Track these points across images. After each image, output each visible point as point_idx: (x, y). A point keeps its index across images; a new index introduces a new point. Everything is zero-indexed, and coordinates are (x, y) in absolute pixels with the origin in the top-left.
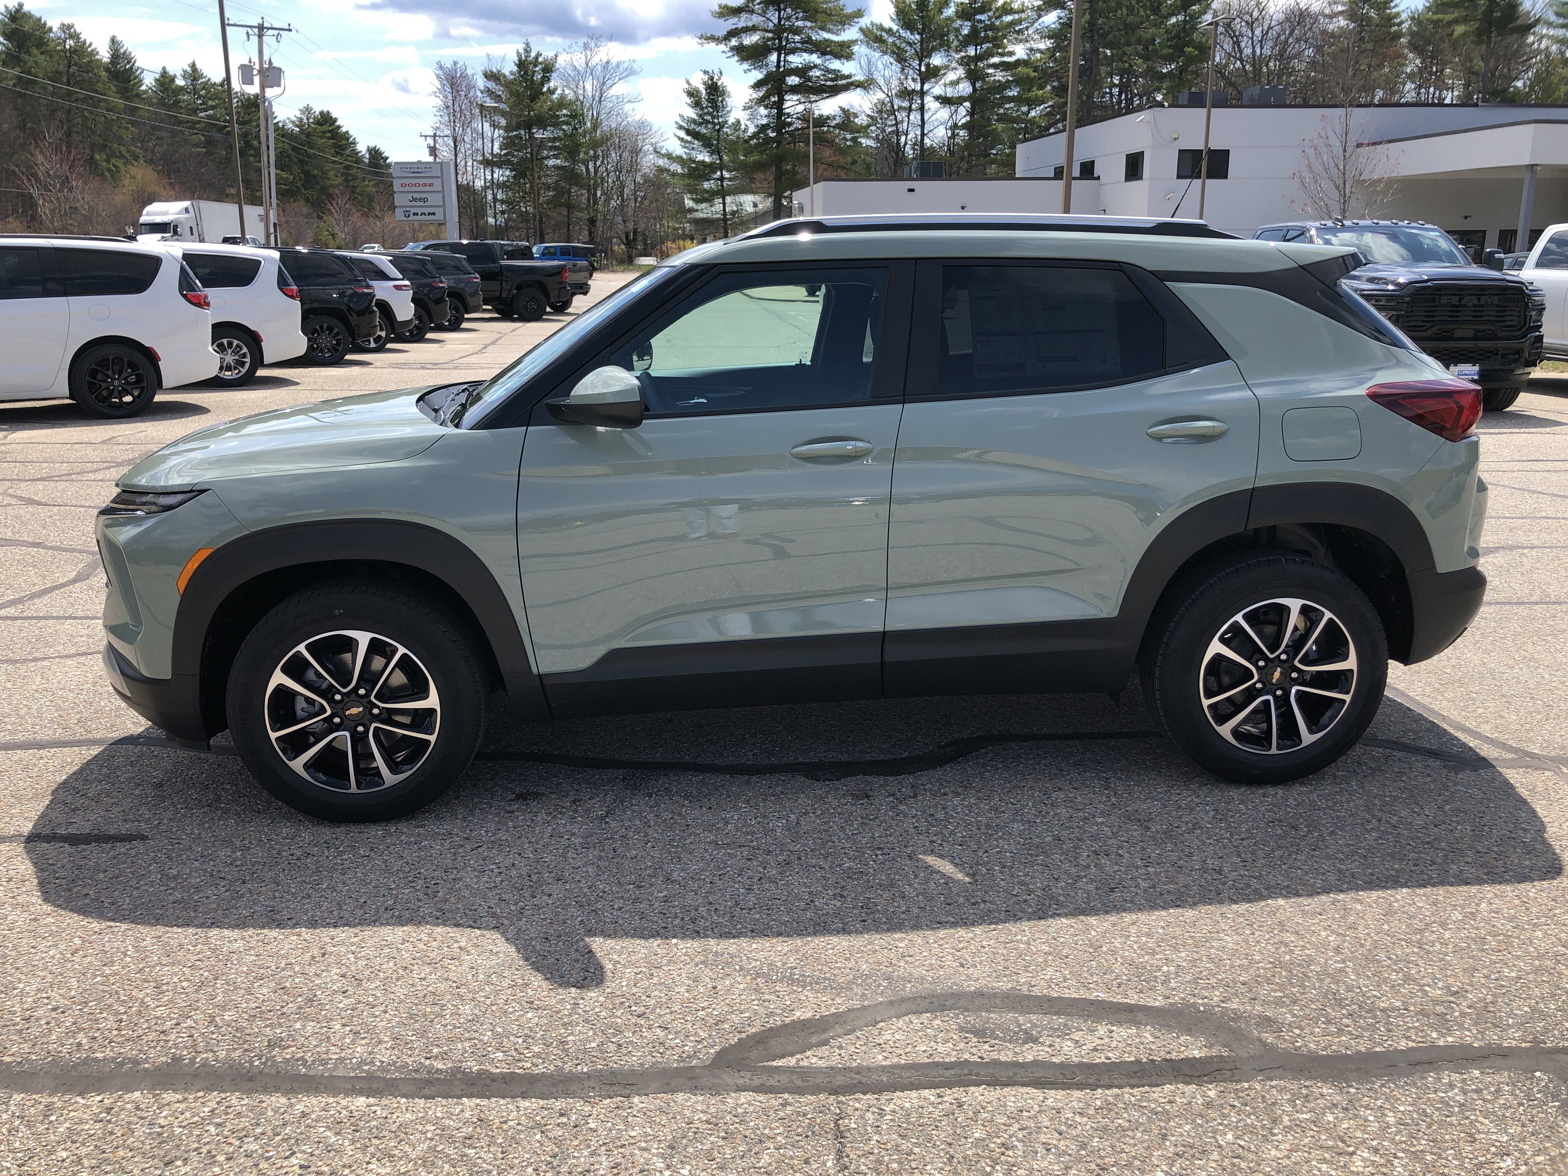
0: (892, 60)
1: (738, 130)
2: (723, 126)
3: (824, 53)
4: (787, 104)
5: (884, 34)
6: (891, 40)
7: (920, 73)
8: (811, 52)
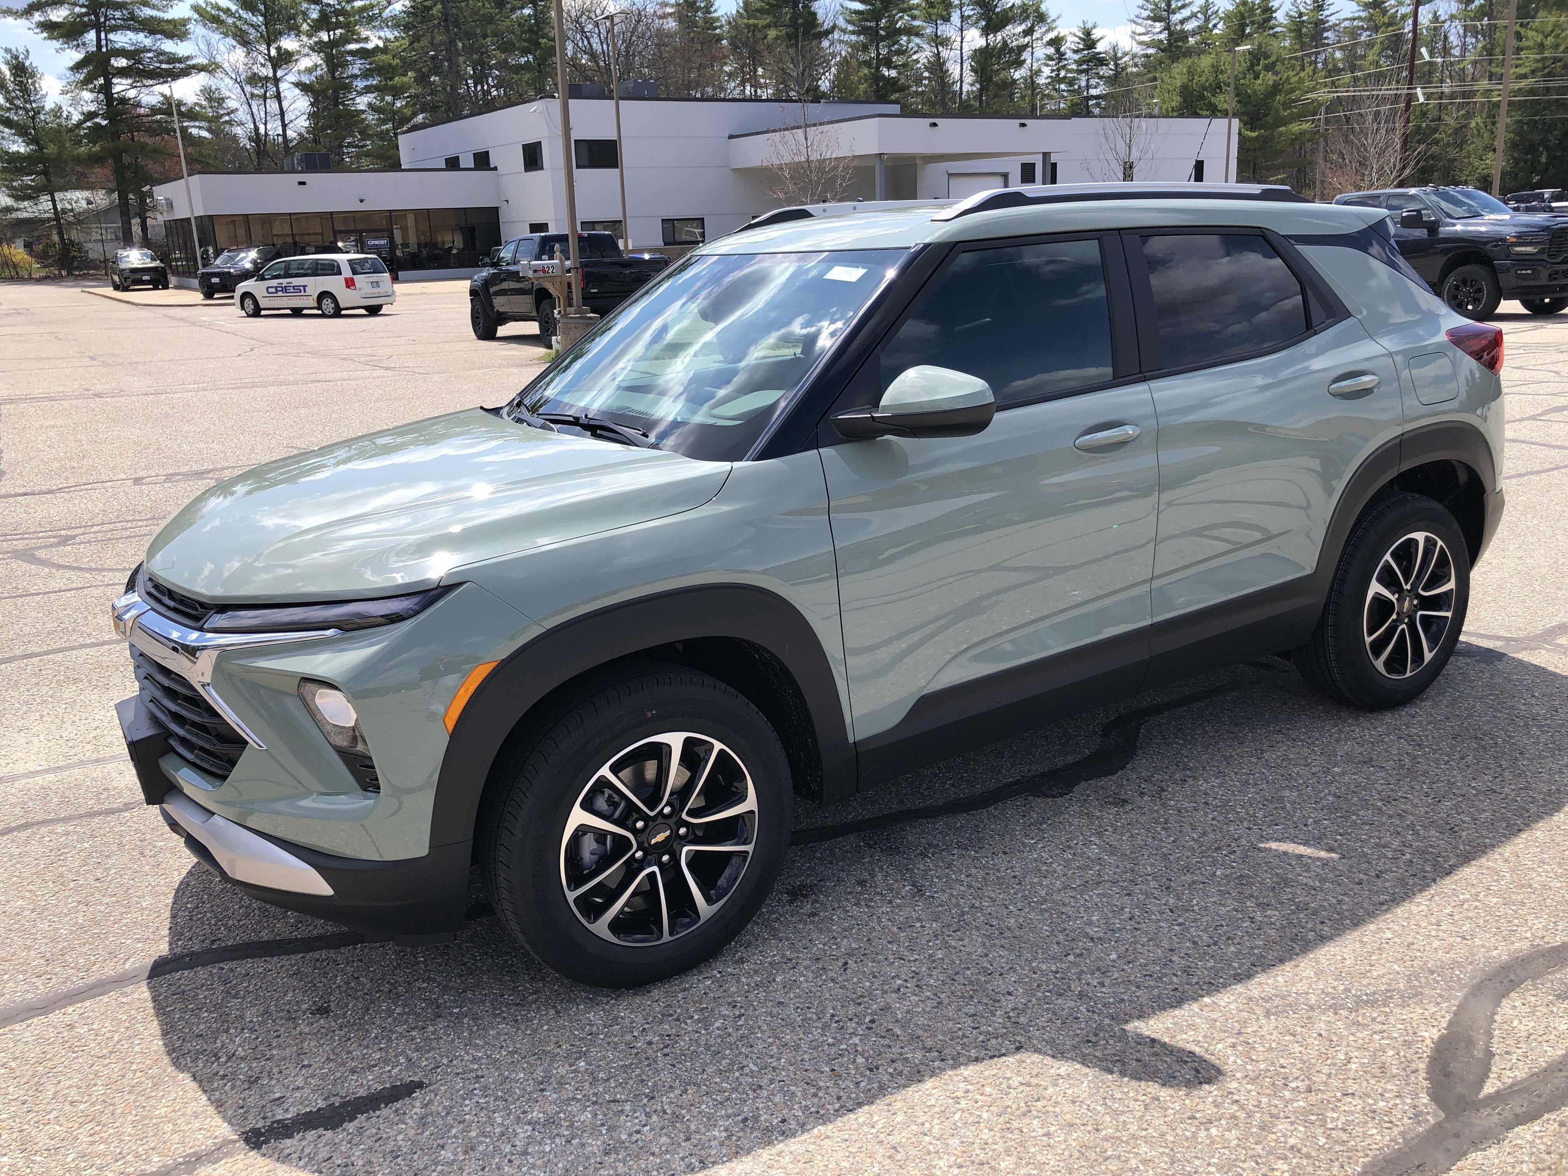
0: (234, 43)
1: (59, 117)
2: (39, 113)
3: (152, 32)
4: (116, 89)
5: (221, 14)
6: (230, 21)
7: (270, 59)
8: (136, 30)
